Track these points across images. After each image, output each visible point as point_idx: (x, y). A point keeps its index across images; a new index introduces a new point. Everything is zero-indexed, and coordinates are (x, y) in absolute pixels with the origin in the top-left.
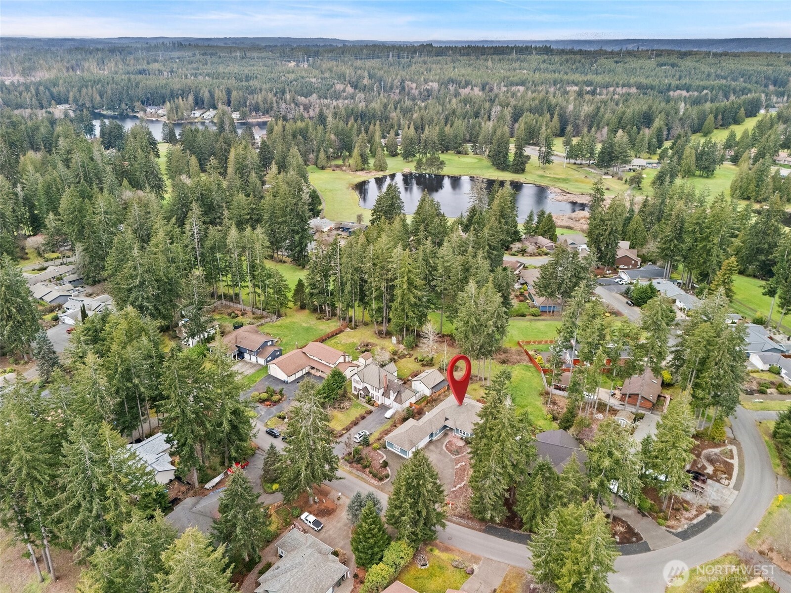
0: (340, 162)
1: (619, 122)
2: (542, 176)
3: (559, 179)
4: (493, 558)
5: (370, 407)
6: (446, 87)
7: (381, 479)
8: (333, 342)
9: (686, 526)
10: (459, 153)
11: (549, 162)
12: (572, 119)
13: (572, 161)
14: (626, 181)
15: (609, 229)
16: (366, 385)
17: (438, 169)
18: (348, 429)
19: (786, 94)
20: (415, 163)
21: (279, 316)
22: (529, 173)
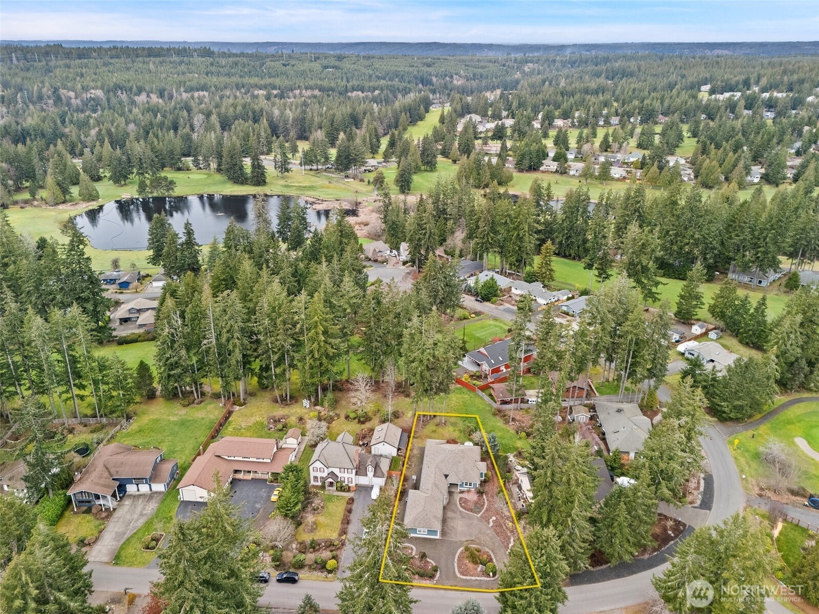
0: (26, 196)
1: (332, 125)
2: (286, 186)
3: (305, 187)
4: (605, 609)
5: (349, 495)
6: (115, 95)
7: (432, 577)
8: (230, 429)
9: (700, 497)
10: (179, 169)
11: (287, 170)
12: (281, 124)
13: (308, 167)
14: (369, 182)
15: (428, 232)
16: (331, 470)
17: (168, 190)
18: (344, 532)
19: (437, 91)
20: (136, 187)
21: (129, 418)
22: (272, 184)
